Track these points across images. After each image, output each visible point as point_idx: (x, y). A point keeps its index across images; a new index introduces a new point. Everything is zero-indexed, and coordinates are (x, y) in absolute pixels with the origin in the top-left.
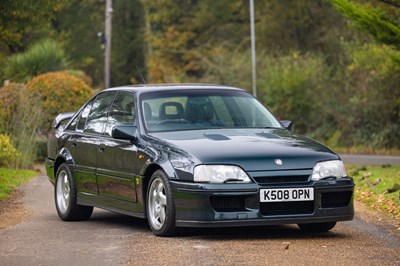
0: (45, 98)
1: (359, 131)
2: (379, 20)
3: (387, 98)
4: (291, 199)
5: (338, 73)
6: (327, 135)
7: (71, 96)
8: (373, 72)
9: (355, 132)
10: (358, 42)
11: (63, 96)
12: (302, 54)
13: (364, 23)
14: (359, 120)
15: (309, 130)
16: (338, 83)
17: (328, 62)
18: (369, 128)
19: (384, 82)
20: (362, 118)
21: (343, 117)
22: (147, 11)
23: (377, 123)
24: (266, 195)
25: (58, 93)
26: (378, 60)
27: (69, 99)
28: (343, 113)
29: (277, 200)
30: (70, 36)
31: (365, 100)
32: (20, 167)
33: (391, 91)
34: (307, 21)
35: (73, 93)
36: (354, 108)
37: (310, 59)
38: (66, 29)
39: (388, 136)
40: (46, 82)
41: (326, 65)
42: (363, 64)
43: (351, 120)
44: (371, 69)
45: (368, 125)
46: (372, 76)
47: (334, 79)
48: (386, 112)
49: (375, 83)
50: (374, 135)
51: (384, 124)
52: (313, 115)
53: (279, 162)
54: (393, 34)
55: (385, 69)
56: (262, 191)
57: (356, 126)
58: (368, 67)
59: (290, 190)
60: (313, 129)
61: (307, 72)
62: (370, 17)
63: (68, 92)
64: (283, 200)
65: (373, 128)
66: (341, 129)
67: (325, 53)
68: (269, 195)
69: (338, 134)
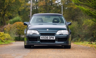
0: (17, 27)
1: (85, 38)
2: (88, 11)
3: (91, 31)
4: (48, 39)
5: (81, 26)
6: (78, 39)
7: (23, 27)
8: (88, 25)
9: (84, 38)
10: (85, 19)
11: (21, 27)
12: (73, 21)
13: (85, 11)
14: (85, 36)
15: (74, 38)
16: (80, 28)
17: (78, 23)
18: (87, 38)
19: (90, 28)
20: (86, 36)
21: (81, 35)
22: (39, 12)
23: (89, 36)
24: (42, 38)
25: (20, 26)
26: (89, 23)
27: (22, 28)
28: (81, 34)
29: (45, 39)
30: (23, 17)
31: (86, 31)
32: (12, 40)
33: (92, 30)
34: (74, 15)
35: (23, 26)
36: (84, 33)
37: (74, 23)
38: (22, 15)
39: (91, 39)
40: (17, 24)
41: (78, 24)
42: (86, 24)
43: (83, 36)
44: (87, 25)
45: (87, 37)
46: (88, 26)
47: (80, 27)
48: (91, 34)
49: (89, 28)
50: (88, 39)
51: (90, 37)
52: (75, 34)
53: (48, 30)
54: (91, 14)
55: (91, 25)
56: (41, 37)
57: (84, 37)
58: (87, 24)
59: (49, 37)
60: (75, 38)
61: (74, 25)
62: (87, 10)
63: (22, 26)
64: (46, 39)
65: (88, 38)
66: (81, 38)
67: (78, 21)
68: (43, 38)
69: (80, 39)
